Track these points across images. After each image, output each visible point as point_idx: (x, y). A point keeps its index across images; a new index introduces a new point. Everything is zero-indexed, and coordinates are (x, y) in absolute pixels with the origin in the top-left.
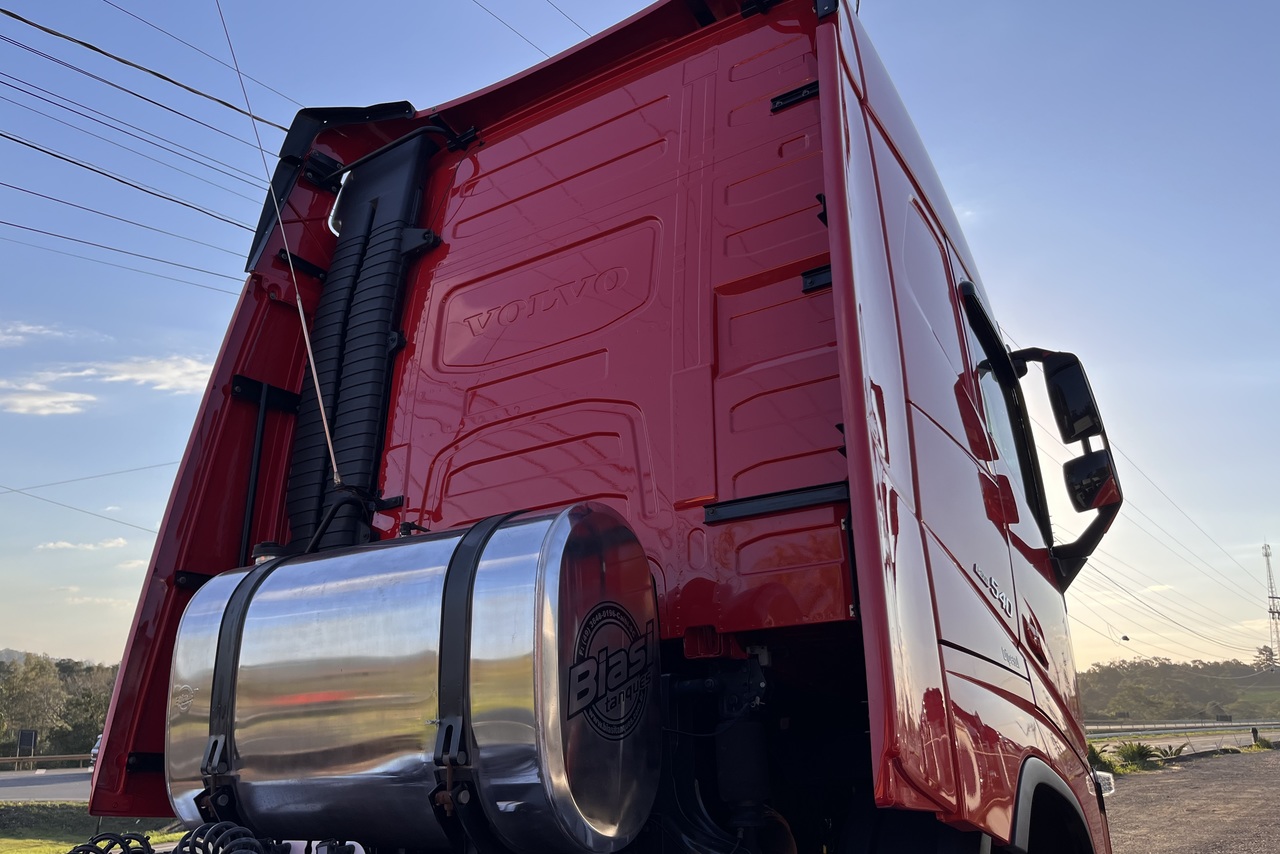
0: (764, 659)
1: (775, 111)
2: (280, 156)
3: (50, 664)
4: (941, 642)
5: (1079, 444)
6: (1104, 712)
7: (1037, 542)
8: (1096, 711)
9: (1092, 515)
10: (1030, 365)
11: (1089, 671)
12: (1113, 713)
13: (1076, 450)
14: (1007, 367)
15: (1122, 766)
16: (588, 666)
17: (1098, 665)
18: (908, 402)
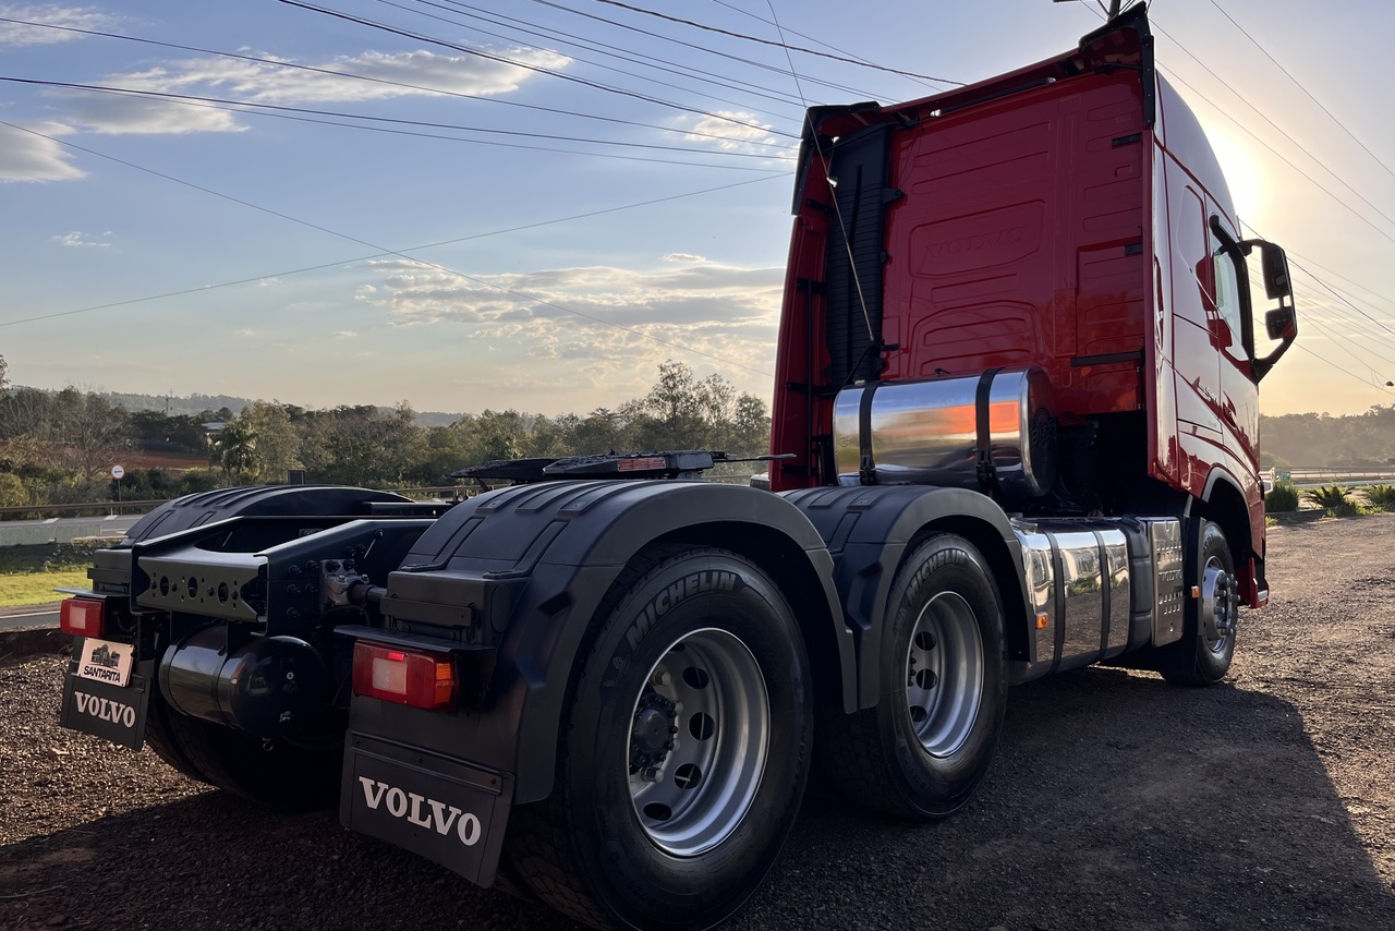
0: (1096, 426)
1: (1114, 146)
2: (802, 137)
3: (280, 409)
4: (1178, 419)
5: (1277, 300)
6: (1377, 459)
7: (1243, 357)
8: (1366, 458)
9: (1279, 342)
10: (1254, 248)
11: (1366, 414)
12: (1386, 460)
13: (1274, 304)
14: (1238, 251)
15: (1366, 508)
16: (1036, 430)
17: (1377, 407)
18: (1173, 314)
